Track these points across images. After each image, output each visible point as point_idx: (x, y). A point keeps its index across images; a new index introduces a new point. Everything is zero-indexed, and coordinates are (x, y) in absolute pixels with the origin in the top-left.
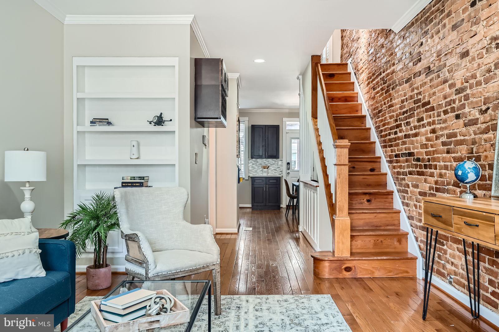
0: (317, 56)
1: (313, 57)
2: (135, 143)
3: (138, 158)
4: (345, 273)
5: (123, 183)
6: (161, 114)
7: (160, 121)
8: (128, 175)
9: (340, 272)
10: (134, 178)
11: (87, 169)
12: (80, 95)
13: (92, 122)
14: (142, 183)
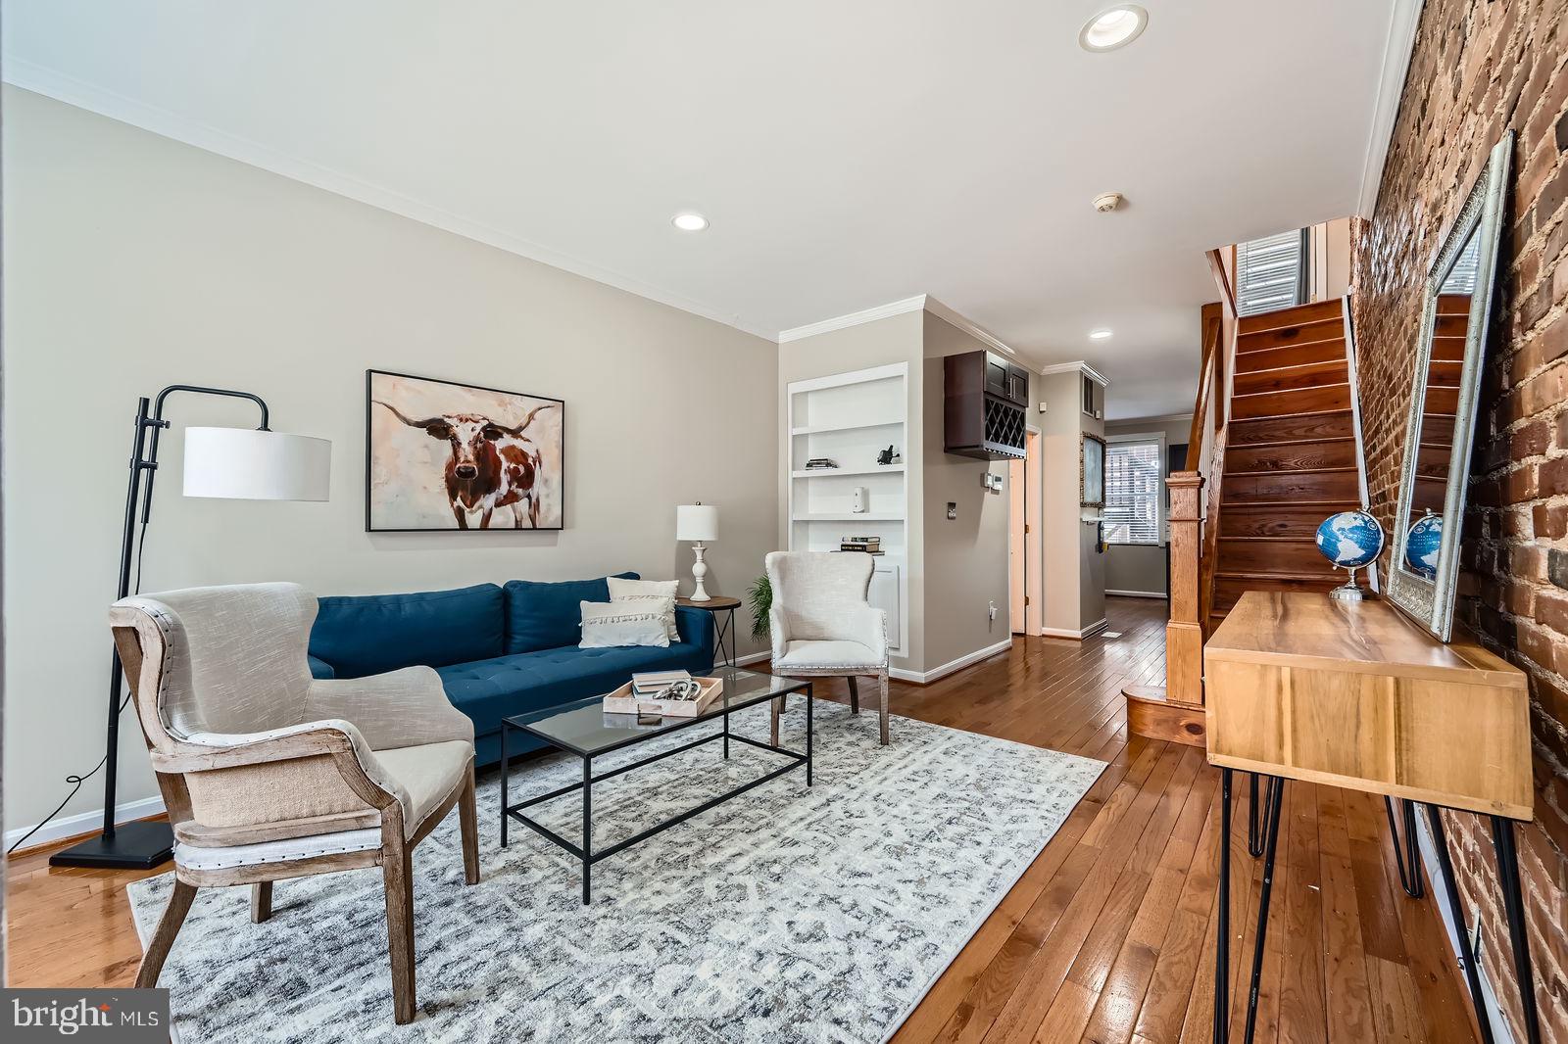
0: (1213, 304)
1: (1205, 308)
2: (858, 491)
3: (863, 512)
4: (1185, 733)
5: (842, 546)
6: (892, 446)
7: (887, 457)
8: (849, 535)
9: (1176, 729)
10: (855, 539)
11: (811, 526)
12: (797, 431)
13: (808, 465)
14: (865, 546)
